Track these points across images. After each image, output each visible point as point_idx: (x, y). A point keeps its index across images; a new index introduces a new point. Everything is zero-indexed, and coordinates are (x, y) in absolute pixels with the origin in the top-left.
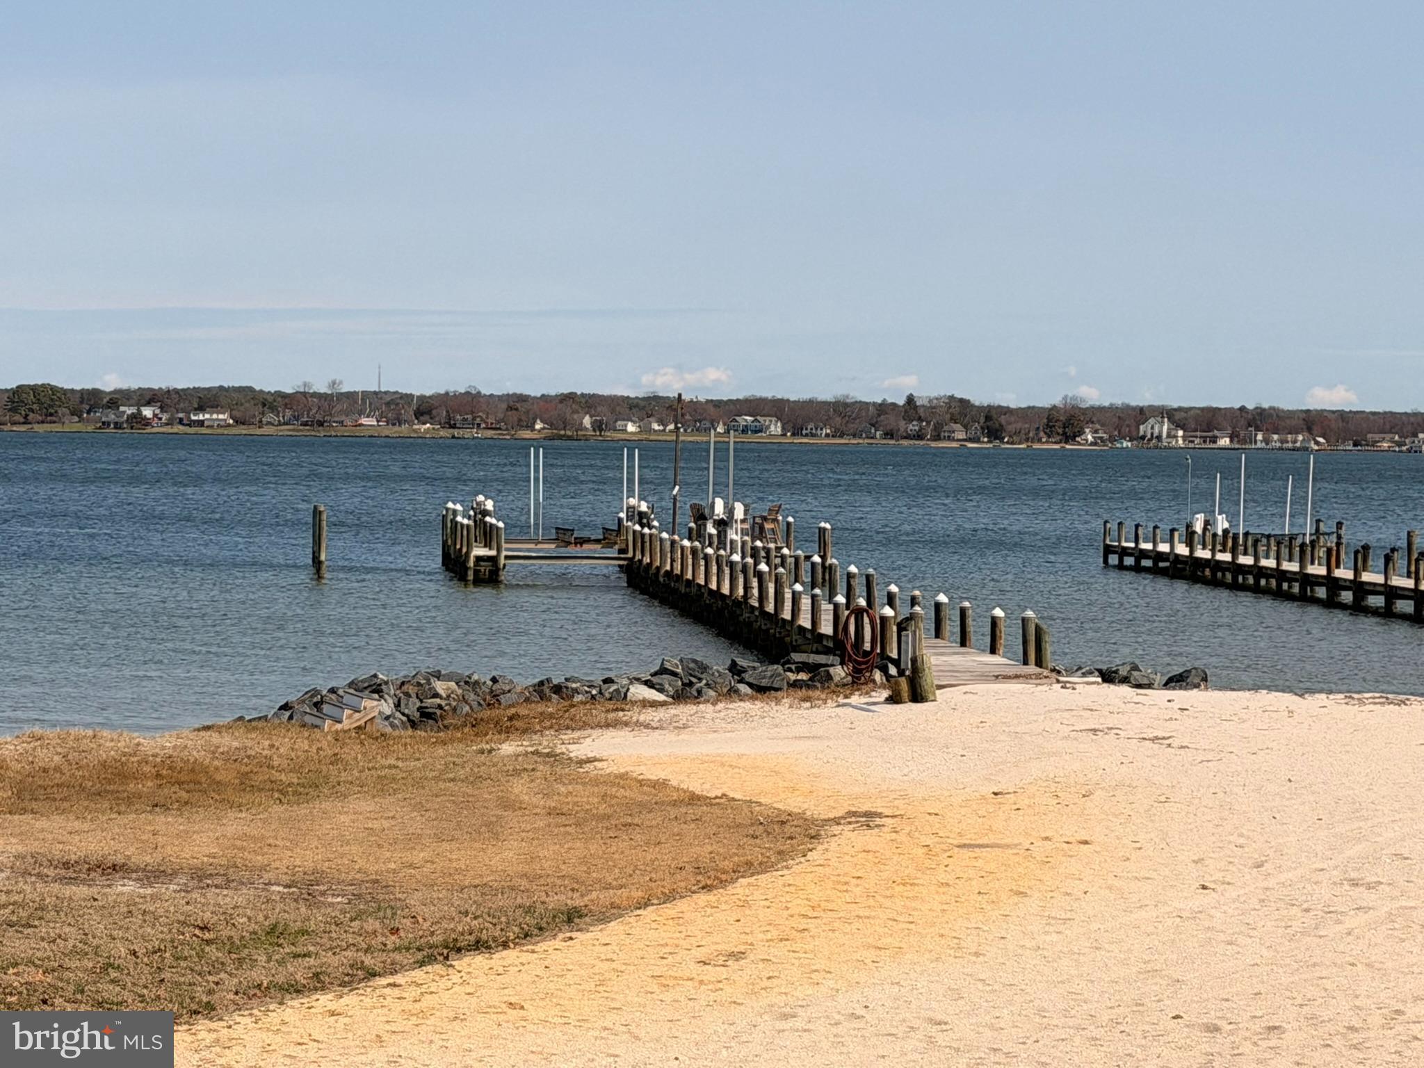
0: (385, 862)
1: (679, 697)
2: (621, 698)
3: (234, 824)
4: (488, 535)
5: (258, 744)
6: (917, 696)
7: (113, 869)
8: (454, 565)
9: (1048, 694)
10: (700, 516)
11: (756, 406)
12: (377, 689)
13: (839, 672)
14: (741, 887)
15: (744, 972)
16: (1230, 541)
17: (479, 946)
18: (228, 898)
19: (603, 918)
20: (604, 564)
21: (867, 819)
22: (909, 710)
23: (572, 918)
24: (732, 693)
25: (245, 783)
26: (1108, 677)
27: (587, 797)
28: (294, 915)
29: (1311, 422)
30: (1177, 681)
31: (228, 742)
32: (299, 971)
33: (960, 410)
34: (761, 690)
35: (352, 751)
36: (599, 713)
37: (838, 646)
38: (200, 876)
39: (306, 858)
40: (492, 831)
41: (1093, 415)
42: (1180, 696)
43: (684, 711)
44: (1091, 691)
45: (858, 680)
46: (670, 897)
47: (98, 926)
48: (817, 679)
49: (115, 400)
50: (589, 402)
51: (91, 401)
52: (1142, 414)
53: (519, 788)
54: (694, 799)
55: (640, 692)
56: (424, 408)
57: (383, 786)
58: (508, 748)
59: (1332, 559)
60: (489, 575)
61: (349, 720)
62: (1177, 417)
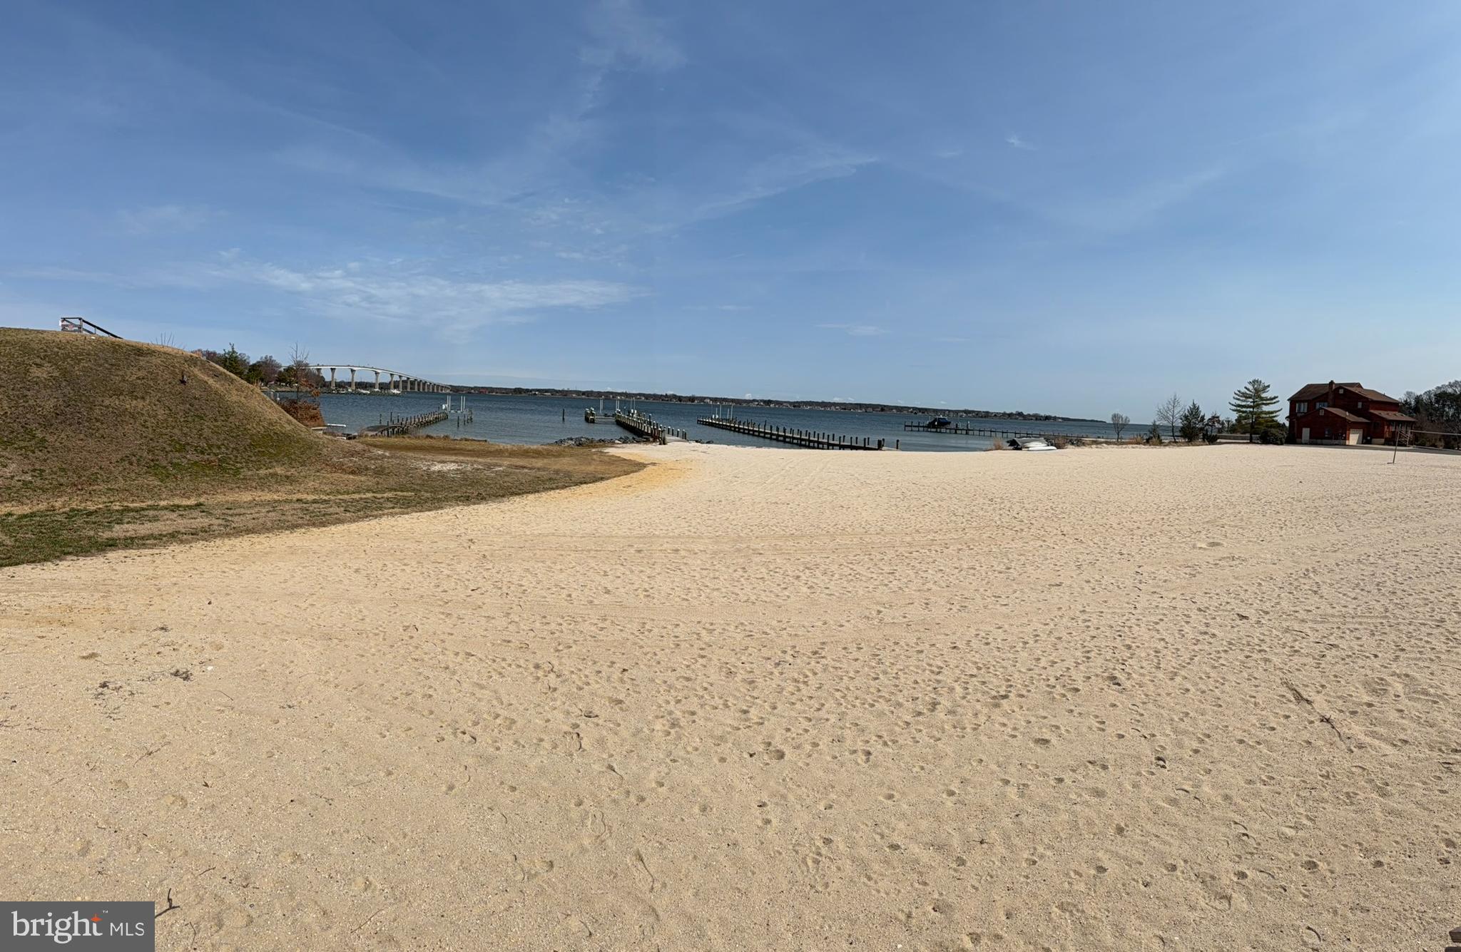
4: (593, 415)
5: (550, 448)
8: (587, 420)
9: (687, 444)
10: (629, 412)
11: (640, 394)
12: (572, 439)
13: (651, 439)
14: (631, 475)
16: (718, 420)
17: (585, 483)
18: (543, 473)
19: (608, 479)
21: (654, 464)
22: (663, 446)
23: (602, 479)
24: (633, 442)
25: (548, 454)
26: (697, 441)
27: (606, 459)
29: (733, 401)
31: (545, 447)
33: (674, 396)
34: (638, 442)
35: (567, 450)
36: (609, 445)
37: (651, 435)
42: (709, 445)
43: (624, 445)
44: (694, 444)
45: (654, 441)
46: (619, 476)
48: (647, 441)
55: (617, 441)
60: (593, 421)
61: (566, 444)
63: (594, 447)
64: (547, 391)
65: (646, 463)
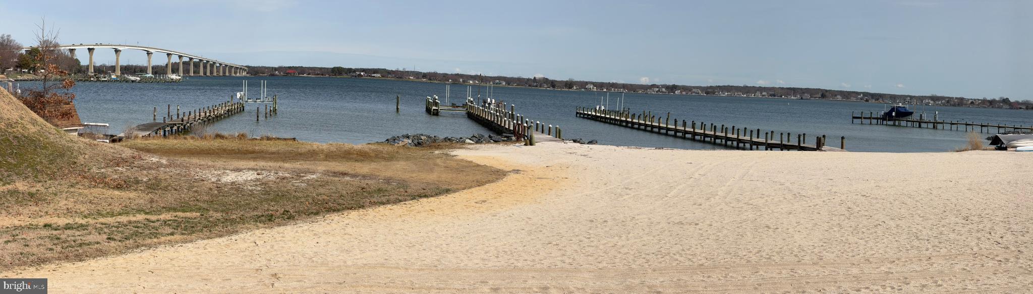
0: (406, 176)
1: (477, 143)
2: (464, 142)
3: (373, 165)
4: (436, 104)
5: (380, 148)
6: (531, 144)
7: (344, 174)
8: (428, 111)
9: (561, 145)
10: (485, 102)
11: (500, 78)
12: (408, 137)
13: (514, 138)
14: (487, 186)
15: (485, 206)
16: (604, 112)
17: (426, 196)
18: (370, 182)
19: (455, 191)
20: (463, 112)
21: (517, 171)
22: (529, 147)
23: (447, 191)
24: (489, 142)
25: (377, 156)
26: (575, 141)
27: (453, 164)
28: (384, 187)
29: (624, 86)
30: (590, 143)
31: (373, 147)
32: (384, 199)
33: (545, 81)
34: (496, 142)
35: (401, 151)
36: (458, 145)
37: (514, 132)
38: (364, 177)
39: (389, 174)
40: (431, 170)
41: (576, 83)
42: (591, 146)
43: (478, 146)
44: (571, 144)
45: (518, 140)
46: (470, 187)
47: (340, 187)
48: (508, 140)
49: (355, 71)
50: (462, 76)
51: (350, 71)
52: (587, 83)
53: (438, 161)
54: (478, 165)
55: (468, 141)
56: (425, 75)
57: (407, 159)
58: (437, 152)
59: (627, 117)
60: (436, 113)
61: (401, 144)
62: (594, 84)
63: (438, 147)
64: (376, 71)
65: (507, 169)
